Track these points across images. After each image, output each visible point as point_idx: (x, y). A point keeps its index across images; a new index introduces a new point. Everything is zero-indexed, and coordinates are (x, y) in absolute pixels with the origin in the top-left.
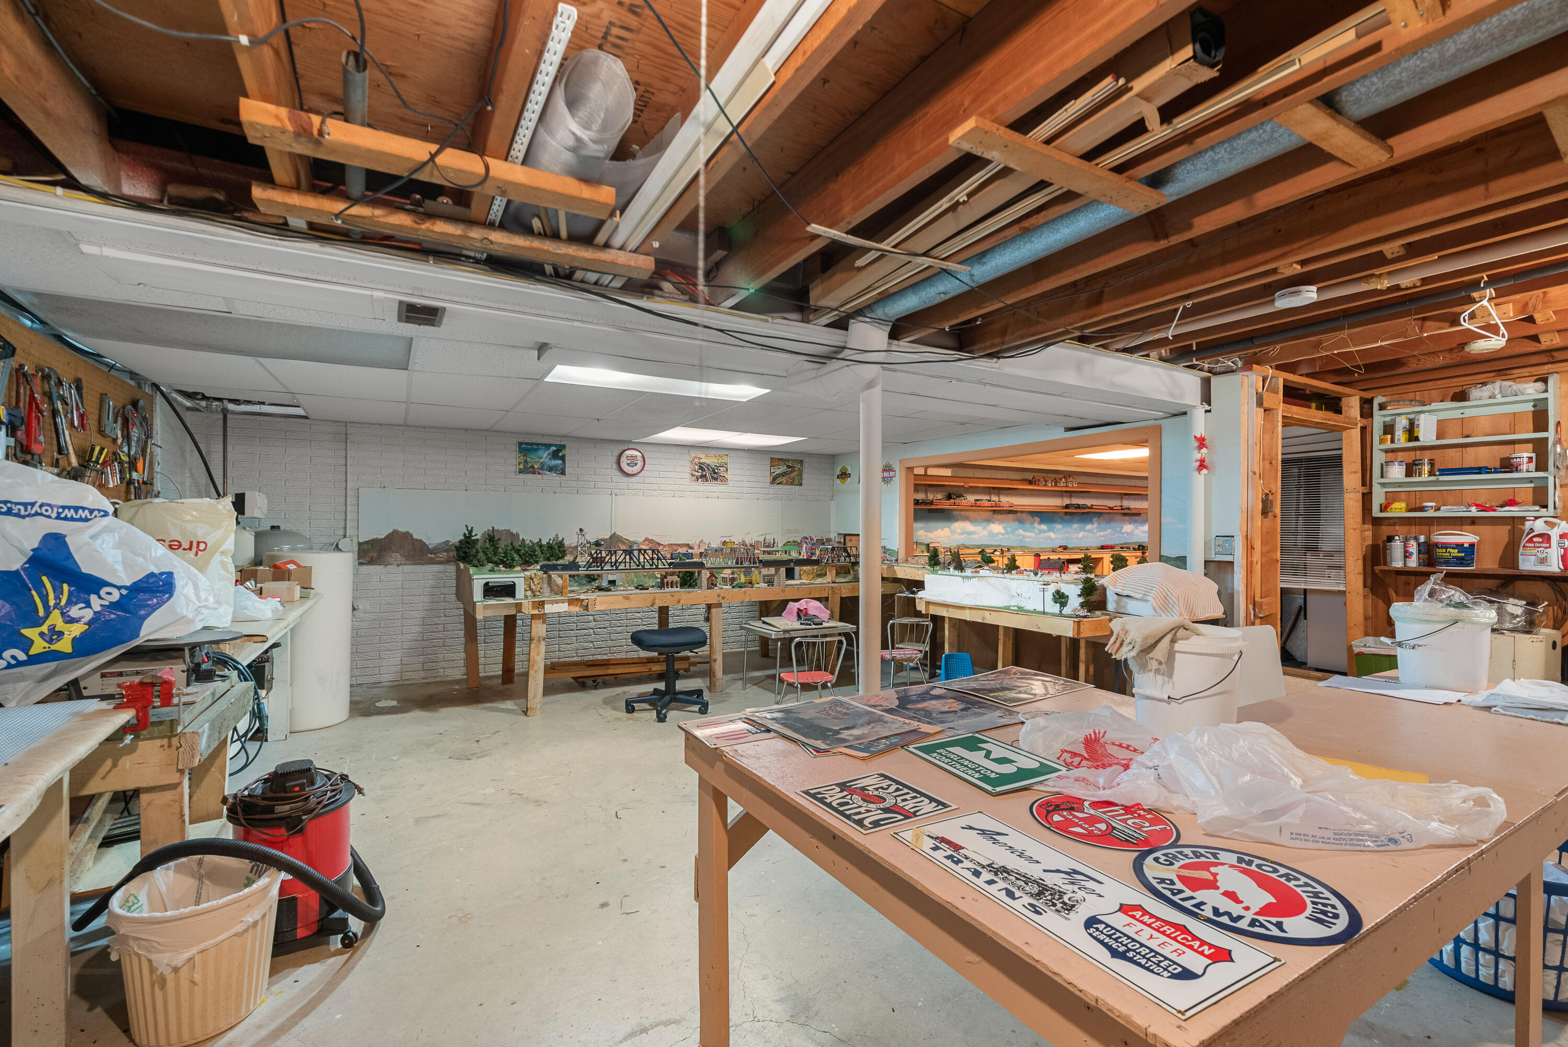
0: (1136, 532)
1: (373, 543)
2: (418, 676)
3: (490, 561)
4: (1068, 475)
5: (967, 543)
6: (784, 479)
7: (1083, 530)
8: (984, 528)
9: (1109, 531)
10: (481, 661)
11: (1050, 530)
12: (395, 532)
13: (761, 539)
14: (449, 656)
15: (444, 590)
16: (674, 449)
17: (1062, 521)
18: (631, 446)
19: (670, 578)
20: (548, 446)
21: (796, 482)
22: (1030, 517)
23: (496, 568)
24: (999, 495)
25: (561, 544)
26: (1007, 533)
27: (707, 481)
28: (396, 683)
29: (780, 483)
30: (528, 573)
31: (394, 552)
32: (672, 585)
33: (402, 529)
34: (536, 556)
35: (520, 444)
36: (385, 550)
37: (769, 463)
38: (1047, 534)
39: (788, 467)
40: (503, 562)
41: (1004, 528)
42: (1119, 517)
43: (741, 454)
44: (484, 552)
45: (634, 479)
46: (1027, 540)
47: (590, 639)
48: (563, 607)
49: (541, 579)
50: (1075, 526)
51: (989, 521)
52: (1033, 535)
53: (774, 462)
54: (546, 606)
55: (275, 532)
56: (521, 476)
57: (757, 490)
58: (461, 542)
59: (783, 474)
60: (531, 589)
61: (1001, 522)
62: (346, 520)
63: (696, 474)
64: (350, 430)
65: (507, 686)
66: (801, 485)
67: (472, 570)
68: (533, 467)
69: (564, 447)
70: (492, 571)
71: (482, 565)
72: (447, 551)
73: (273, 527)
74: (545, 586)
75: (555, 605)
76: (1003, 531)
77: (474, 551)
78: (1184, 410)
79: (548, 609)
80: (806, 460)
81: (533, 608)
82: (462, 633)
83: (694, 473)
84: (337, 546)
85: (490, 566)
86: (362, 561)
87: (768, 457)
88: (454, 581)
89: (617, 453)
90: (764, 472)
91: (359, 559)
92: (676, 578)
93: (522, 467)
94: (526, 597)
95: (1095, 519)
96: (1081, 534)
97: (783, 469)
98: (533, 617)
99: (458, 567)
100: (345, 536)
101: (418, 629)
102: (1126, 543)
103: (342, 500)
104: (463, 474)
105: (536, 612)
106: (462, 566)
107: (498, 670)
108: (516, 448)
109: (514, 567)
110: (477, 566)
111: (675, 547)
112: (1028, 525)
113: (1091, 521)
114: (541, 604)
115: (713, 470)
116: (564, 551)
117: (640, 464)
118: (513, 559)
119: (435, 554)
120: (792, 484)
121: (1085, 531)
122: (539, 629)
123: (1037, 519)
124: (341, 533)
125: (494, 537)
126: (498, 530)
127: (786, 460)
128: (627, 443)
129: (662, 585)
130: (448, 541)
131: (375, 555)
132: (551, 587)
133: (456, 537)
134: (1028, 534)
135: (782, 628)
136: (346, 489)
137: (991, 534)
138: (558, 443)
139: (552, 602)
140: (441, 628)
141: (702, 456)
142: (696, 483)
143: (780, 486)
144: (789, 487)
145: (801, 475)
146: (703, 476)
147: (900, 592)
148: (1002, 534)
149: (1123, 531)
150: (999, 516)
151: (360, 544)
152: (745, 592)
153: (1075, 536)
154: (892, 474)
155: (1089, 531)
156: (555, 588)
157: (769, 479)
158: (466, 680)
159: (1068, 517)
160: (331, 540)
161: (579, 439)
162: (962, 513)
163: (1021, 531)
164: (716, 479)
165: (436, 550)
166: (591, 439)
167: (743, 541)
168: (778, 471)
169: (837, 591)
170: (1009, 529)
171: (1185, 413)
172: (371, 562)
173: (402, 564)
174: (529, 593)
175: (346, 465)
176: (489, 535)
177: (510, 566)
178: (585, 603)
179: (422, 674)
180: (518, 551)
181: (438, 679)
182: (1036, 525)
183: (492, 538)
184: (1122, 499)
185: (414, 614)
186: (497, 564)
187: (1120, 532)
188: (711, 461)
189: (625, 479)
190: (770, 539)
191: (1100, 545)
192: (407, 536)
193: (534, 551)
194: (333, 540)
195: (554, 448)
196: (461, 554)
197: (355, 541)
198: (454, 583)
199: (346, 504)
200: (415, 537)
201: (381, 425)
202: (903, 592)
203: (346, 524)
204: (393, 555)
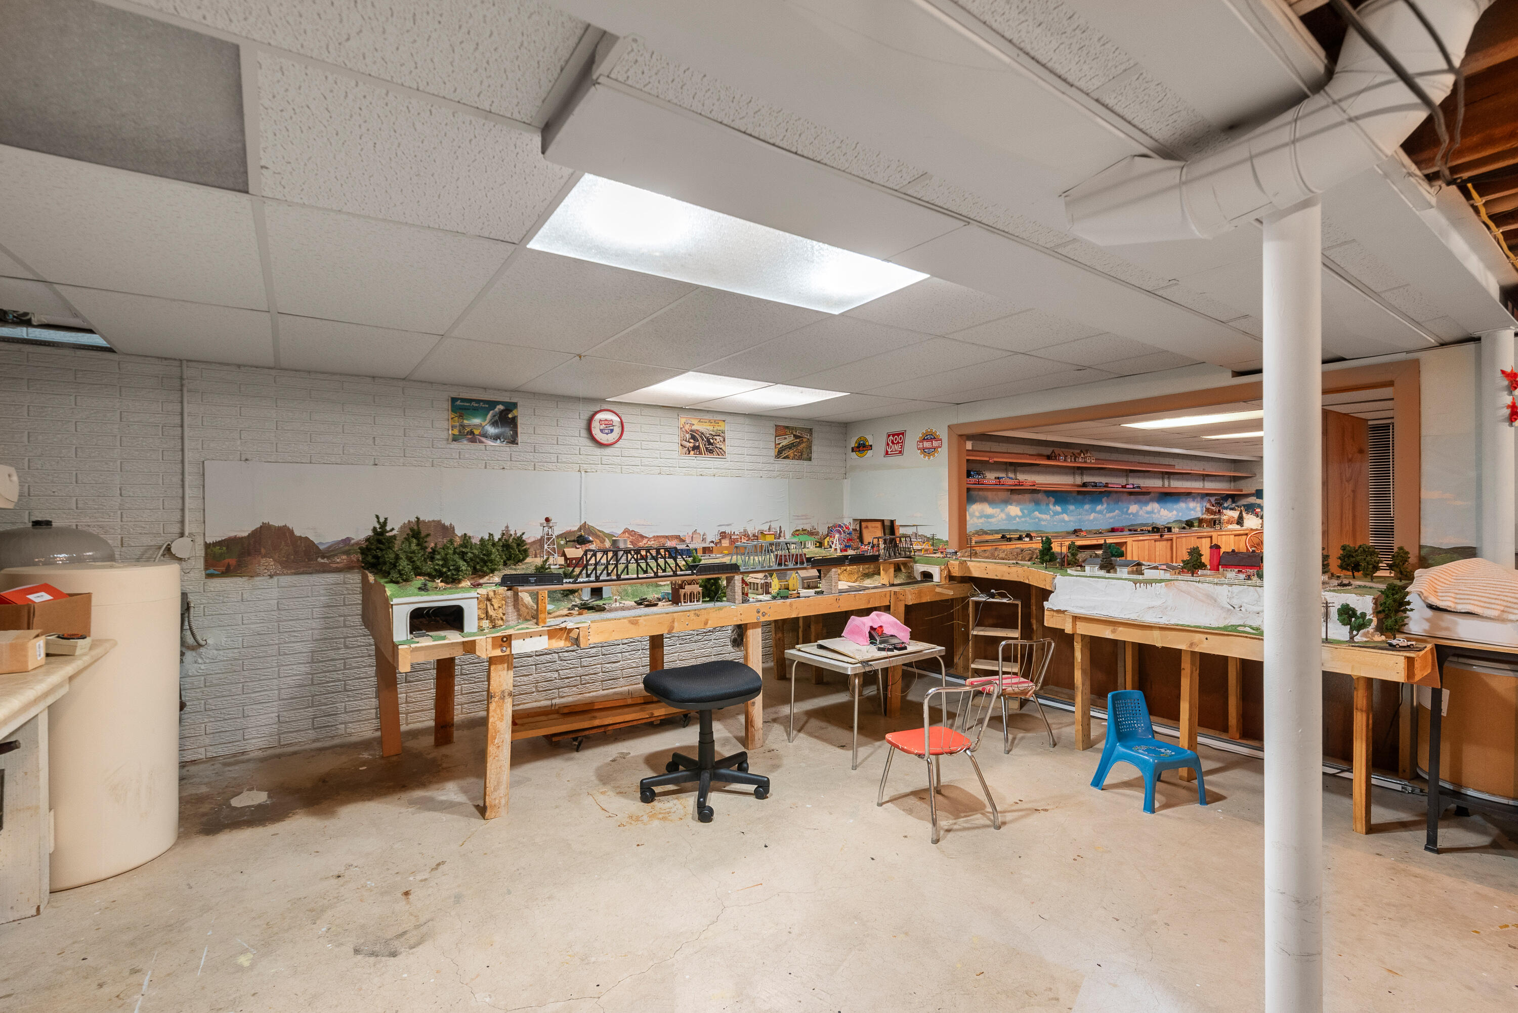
0: (1141, 513)
1: (229, 544)
2: (304, 738)
3: (418, 573)
4: (1086, 449)
5: (985, 529)
6: (790, 453)
7: (1093, 511)
8: (1002, 511)
9: (1117, 511)
10: (402, 708)
11: (1064, 511)
12: (265, 528)
13: (765, 528)
14: (354, 704)
15: (345, 610)
16: (660, 412)
17: (1075, 502)
18: (605, 407)
19: (688, 589)
20: (492, 404)
21: (805, 456)
22: (1045, 498)
23: (430, 584)
24: (1015, 472)
25: (520, 541)
26: (1024, 516)
27: (700, 453)
28: (269, 752)
29: (787, 457)
30: (482, 591)
31: (265, 556)
32: (691, 597)
33: (276, 522)
34: (492, 561)
35: (454, 400)
36: (249, 554)
37: (773, 431)
38: (1061, 516)
39: (796, 437)
40: (440, 575)
41: (1021, 510)
42: (1125, 497)
43: (741, 420)
44: (410, 560)
45: (608, 451)
46: (1043, 523)
47: (555, 667)
48: (541, 643)
49: (505, 598)
50: (1087, 507)
51: (1007, 502)
52: (1048, 517)
53: (781, 430)
54: (514, 643)
55: (42, 530)
56: (455, 445)
57: (760, 466)
58: (368, 540)
59: (790, 447)
60: (488, 617)
61: (1018, 503)
62: (183, 510)
63: (688, 444)
64: (188, 373)
65: (445, 750)
66: (810, 459)
67: (390, 589)
68: (472, 433)
69: (515, 405)
70: (423, 588)
71: (406, 580)
72: (347, 553)
73: (36, 524)
74: (510, 609)
75: (528, 640)
76: (1020, 513)
77: (392, 556)
78: (1477, 334)
79: (519, 647)
80: (816, 428)
81: (494, 646)
82: (372, 671)
83: (685, 443)
84: (168, 549)
85: (420, 581)
86: (211, 571)
87: (772, 424)
88: (360, 597)
89: (586, 415)
90: (767, 444)
91: (206, 569)
92: (697, 589)
93: (456, 432)
94: (481, 629)
95: (1104, 499)
96: (1092, 516)
97: (789, 439)
98: (492, 661)
99: (365, 580)
100: (182, 535)
101: (303, 669)
102: (1132, 525)
103: (177, 479)
104: (371, 442)
105: (498, 653)
106: (371, 578)
107: (427, 720)
108: (447, 405)
109: (459, 581)
110: (397, 583)
111: (662, 540)
112: (1043, 507)
113: (1100, 502)
114: (507, 640)
115: (708, 440)
116: (526, 551)
117: (617, 430)
118: (458, 569)
119: (328, 558)
120: (800, 458)
121: (1095, 512)
122: (503, 679)
123: (1052, 499)
124: (176, 529)
125: (419, 533)
126: (424, 522)
127: (793, 428)
128: (597, 402)
129: (675, 598)
130: (348, 539)
131: (233, 562)
132: (518, 610)
133: (362, 532)
134: (1044, 516)
135: (860, 657)
136: (183, 462)
137: (1010, 518)
138: (507, 400)
139: (524, 637)
140: (339, 664)
141: (695, 422)
142: (687, 457)
143: (787, 461)
144: (796, 462)
145: (810, 447)
146: (696, 448)
147: (973, 596)
148: (1020, 517)
149: (1130, 511)
150: (1016, 497)
151: (207, 546)
152: (791, 605)
153: (1087, 517)
154: (935, 444)
155: (1100, 512)
156: (523, 610)
157: (773, 453)
158: (380, 741)
159: (1080, 497)
160: (159, 541)
161: (536, 395)
162: (981, 493)
163: (1037, 513)
164: (711, 452)
165: (331, 552)
166: (552, 395)
167: (745, 531)
168: (785, 443)
169: (901, 597)
170: (1026, 511)
171: (1478, 339)
172: (227, 572)
173: (276, 574)
174: (486, 624)
175: (182, 426)
176: (412, 530)
177: (452, 579)
178: (574, 635)
179: (312, 734)
180: (463, 555)
181: (337, 741)
182: (1051, 506)
183: (416, 532)
184: (1127, 476)
185: (298, 647)
186: (432, 577)
187: (1127, 513)
188: (704, 428)
189: (598, 451)
190: (775, 526)
191: (1109, 527)
192: (284, 533)
193: (489, 554)
194: (162, 541)
195: (501, 407)
196: (370, 559)
197: (200, 542)
198: (358, 598)
199: (183, 486)
200: (297, 533)
201: (239, 366)
202: (978, 595)
203: (183, 516)
204: (263, 561)
